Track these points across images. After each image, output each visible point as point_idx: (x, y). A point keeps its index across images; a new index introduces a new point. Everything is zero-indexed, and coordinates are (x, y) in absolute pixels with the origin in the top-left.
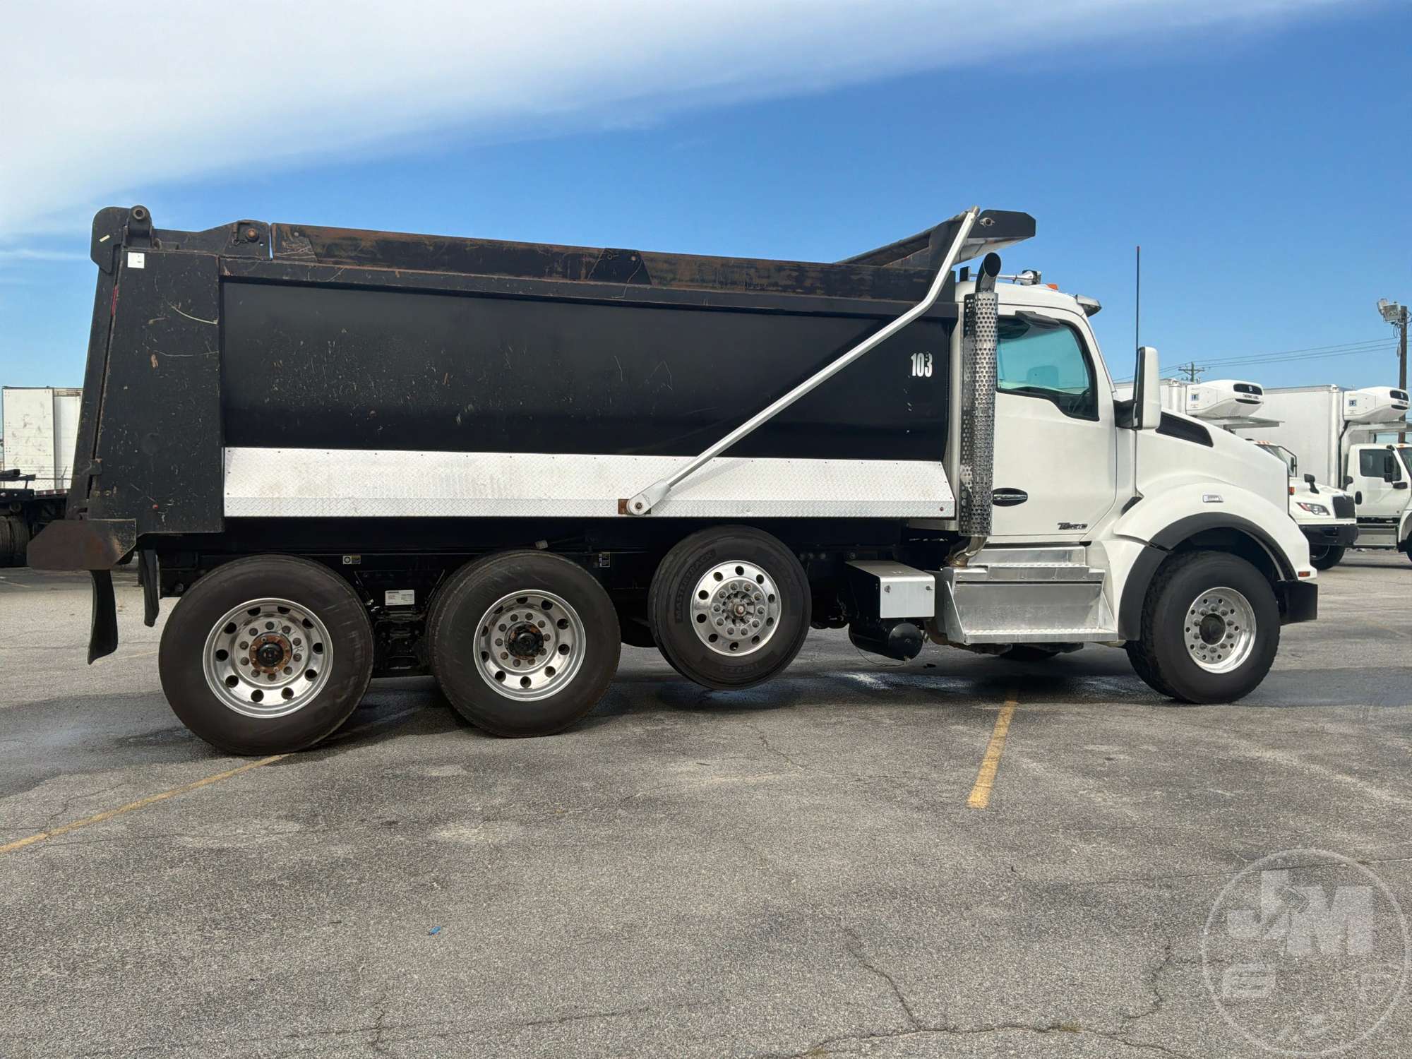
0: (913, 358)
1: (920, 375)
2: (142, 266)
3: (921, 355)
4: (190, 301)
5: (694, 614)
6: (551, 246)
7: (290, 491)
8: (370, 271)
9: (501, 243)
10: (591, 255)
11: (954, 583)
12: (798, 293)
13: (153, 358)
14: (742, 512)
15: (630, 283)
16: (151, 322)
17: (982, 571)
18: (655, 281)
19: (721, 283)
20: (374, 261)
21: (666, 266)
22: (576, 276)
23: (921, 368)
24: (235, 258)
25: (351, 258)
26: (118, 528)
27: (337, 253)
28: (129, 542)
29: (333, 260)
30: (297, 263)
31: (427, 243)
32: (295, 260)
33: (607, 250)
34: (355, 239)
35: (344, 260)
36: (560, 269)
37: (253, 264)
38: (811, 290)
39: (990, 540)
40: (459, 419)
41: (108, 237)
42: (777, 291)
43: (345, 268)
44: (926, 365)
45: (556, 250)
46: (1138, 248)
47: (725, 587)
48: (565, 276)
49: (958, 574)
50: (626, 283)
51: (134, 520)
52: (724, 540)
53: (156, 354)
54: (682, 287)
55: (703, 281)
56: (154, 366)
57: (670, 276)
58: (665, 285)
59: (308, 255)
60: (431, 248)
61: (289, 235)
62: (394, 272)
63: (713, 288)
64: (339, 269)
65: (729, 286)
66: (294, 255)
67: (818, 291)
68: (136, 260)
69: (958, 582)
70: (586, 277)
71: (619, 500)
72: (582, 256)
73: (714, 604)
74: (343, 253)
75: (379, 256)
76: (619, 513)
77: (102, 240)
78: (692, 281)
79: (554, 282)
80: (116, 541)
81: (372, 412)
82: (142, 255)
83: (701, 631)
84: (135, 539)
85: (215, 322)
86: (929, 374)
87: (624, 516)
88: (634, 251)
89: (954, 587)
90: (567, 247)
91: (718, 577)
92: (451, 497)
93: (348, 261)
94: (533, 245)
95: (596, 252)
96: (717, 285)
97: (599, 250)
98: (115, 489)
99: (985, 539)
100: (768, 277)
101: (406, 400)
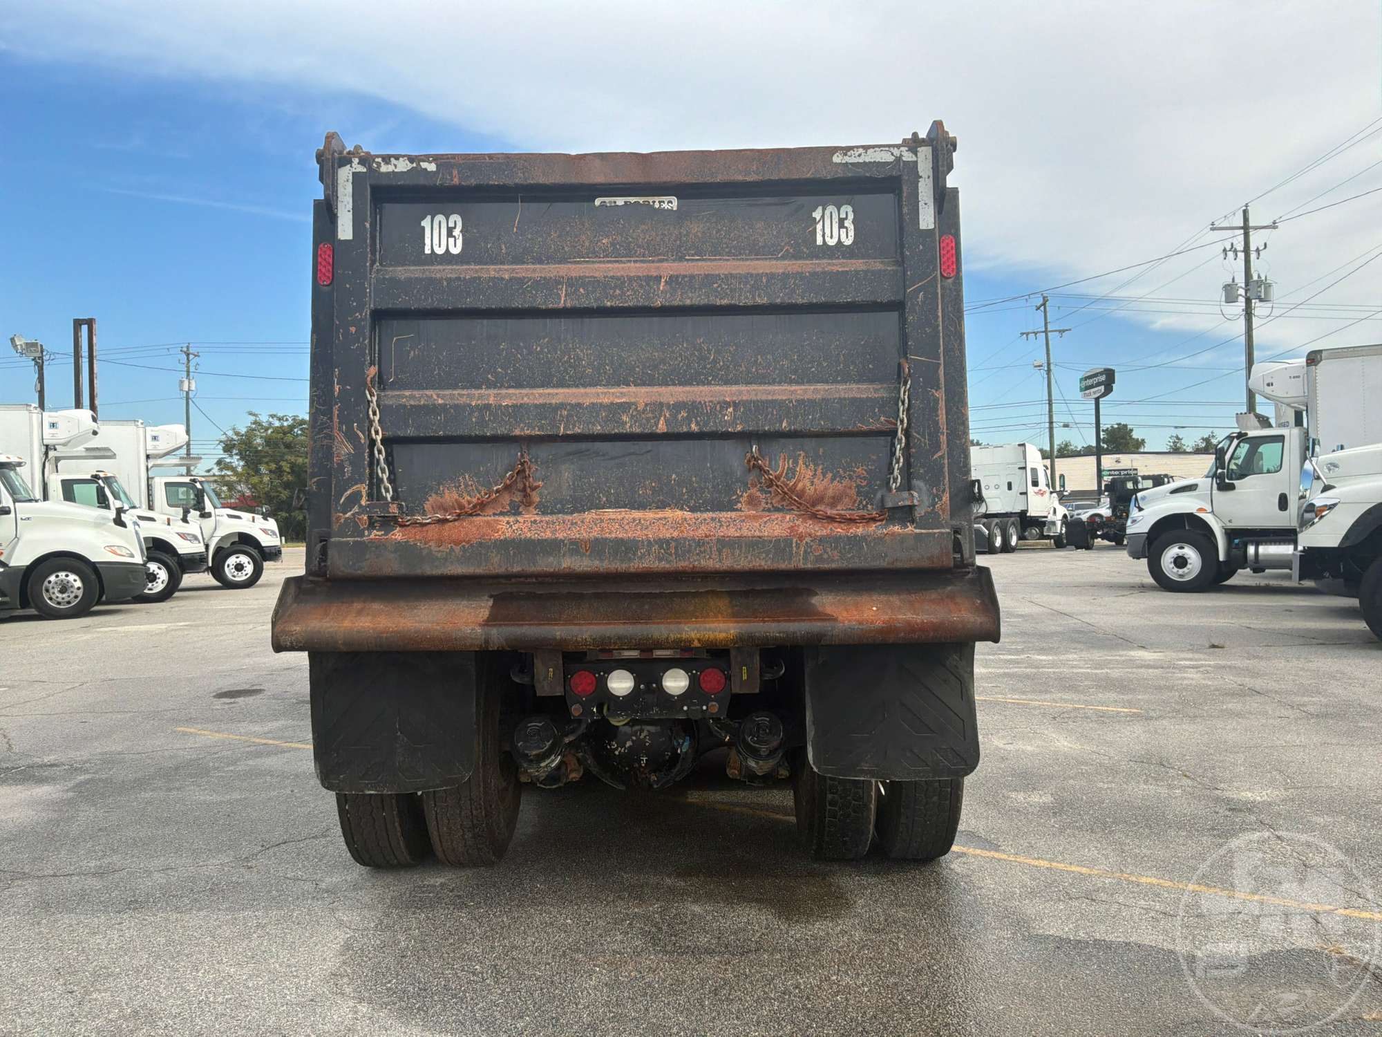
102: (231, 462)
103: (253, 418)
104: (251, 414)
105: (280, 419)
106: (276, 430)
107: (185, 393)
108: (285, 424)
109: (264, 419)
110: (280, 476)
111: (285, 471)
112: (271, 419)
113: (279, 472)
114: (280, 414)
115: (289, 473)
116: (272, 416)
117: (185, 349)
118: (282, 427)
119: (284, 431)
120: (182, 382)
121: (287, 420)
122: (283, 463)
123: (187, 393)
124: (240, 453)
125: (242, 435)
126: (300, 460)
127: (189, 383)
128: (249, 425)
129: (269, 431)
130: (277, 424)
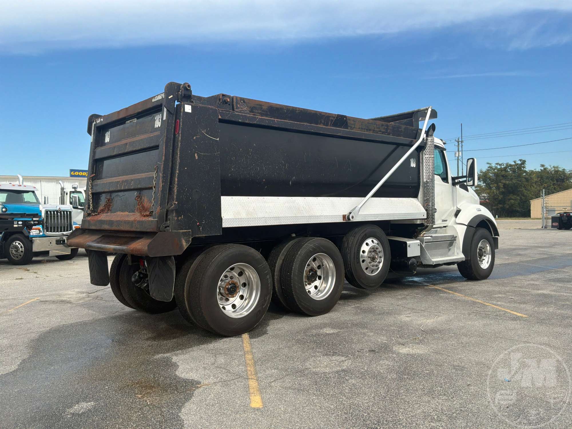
0: (411, 160)
1: (413, 166)
2: (190, 111)
3: (413, 159)
4: (209, 129)
5: (361, 260)
6: (322, 112)
7: (244, 215)
8: (267, 120)
9: (308, 110)
10: (333, 117)
11: (424, 242)
12: (386, 135)
13: (196, 155)
14: (374, 219)
15: (343, 128)
16: (195, 138)
17: (430, 238)
18: (349, 128)
19: (367, 130)
20: (266, 115)
21: (352, 122)
22: (327, 125)
23: (413, 165)
24: (223, 110)
25: (259, 113)
26: (184, 234)
27: (254, 111)
28: (189, 241)
29: (253, 114)
30: (244, 114)
31: (285, 108)
32: (242, 113)
33: (338, 115)
34: (261, 105)
35: (256, 114)
36: (323, 122)
37: (229, 114)
38: (389, 134)
39: (434, 226)
40: (290, 183)
41: (172, 96)
42: (381, 133)
43: (259, 118)
44: (414, 163)
45: (323, 114)
46: (461, 124)
47: (370, 248)
48: (324, 125)
49: (426, 239)
50: (341, 128)
51: (190, 230)
52: (368, 229)
53: (197, 153)
54: (356, 131)
55: (362, 129)
56: (196, 158)
57: (353, 126)
58: (352, 130)
59: (246, 111)
60: (286, 111)
61: (240, 101)
62: (275, 120)
63: (364, 131)
64: (258, 118)
65: (369, 131)
66: (242, 111)
67: (391, 134)
68: (188, 108)
69: (425, 242)
70: (330, 126)
71: (343, 215)
72: (330, 117)
73: (368, 255)
74: (256, 111)
75: (269, 113)
76: (343, 220)
77: (170, 97)
78: (359, 128)
79: (321, 127)
80: (184, 241)
81: (264, 180)
82: (190, 106)
83: (363, 266)
84: (191, 240)
85: (218, 139)
86: (415, 166)
87: (345, 221)
88: (345, 116)
89: (424, 244)
90: (326, 113)
91: (367, 244)
92: (295, 216)
93: (258, 114)
94: (317, 111)
95: (334, 116)
96: (366, 131)
97: (335, 115)
98: (182, 216)
99: (433, 226)
100: (379, 128)
101: (275, 175)
102: (480, 184)
103: (489, 165)
104: (488, 163)
105: (500, 165)
106: (498, 170)
107: (457, 157)
108: (503, 167)
109: (493, 165)
110: (499, 189)
111: (501, 187)
112: (496, 165)
113: (498, 188)
114: (500, 163)
115: (502, 188)
116: (497, 164)
117: (457, 140)
118: (501, 168)
119: (501, 170)
120: (456, 153)
121: (503, 165)
122: (500, 184)
123: (458, 157)
124: (483, 181)
125: (484, 173)
126: (507, 182)
127: (459, 153)
128: (487, 168)
129: (496, 171)
130: (499, 167)
